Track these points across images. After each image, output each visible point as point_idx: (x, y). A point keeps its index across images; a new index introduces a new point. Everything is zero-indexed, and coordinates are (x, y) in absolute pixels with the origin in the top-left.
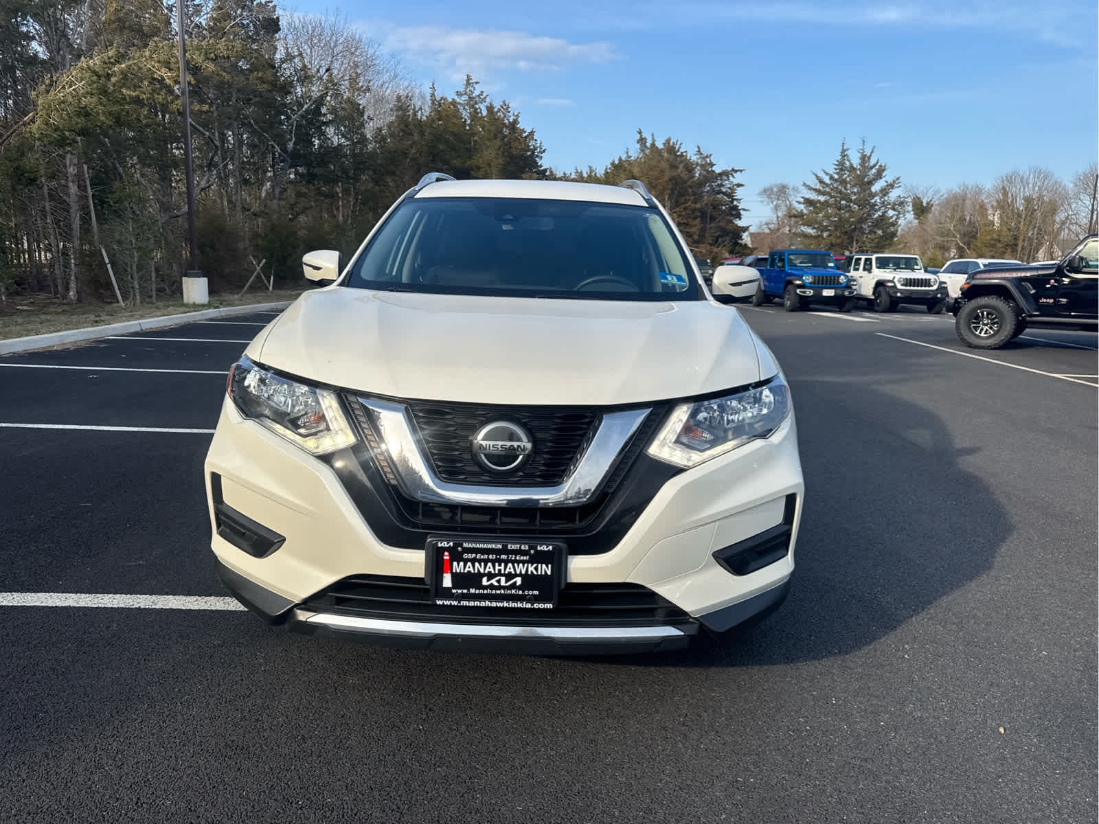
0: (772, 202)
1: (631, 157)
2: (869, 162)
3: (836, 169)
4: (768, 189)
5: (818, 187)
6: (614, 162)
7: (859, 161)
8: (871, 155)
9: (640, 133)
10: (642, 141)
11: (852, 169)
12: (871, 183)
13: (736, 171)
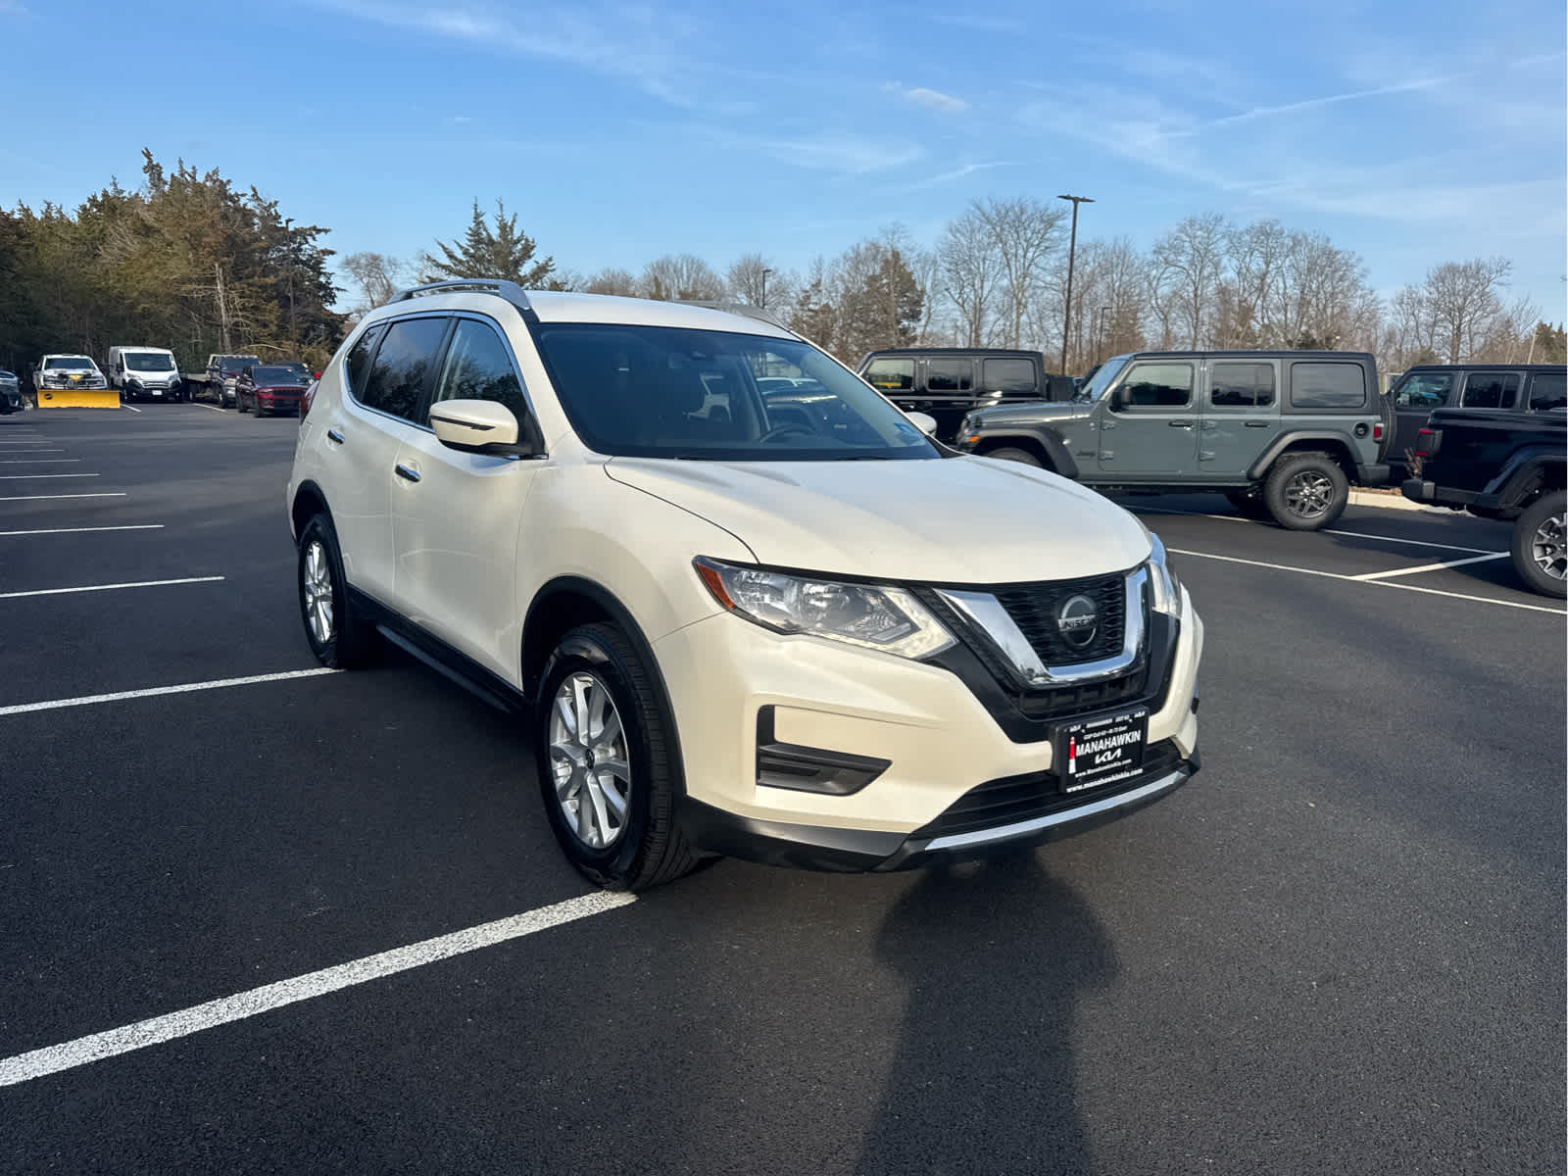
0: (361, 279)
1: (122, 192)
2: (512, 234)
3: (470, 241)
4: (353, 260)
5: (447, 264)
6: (95, 197)
7: (498, 231)
8: (512, 225)
9: (148, 155)
10: (153, 170)
11: (491, 242)
12: (517, 263)
13: (319, 231)
